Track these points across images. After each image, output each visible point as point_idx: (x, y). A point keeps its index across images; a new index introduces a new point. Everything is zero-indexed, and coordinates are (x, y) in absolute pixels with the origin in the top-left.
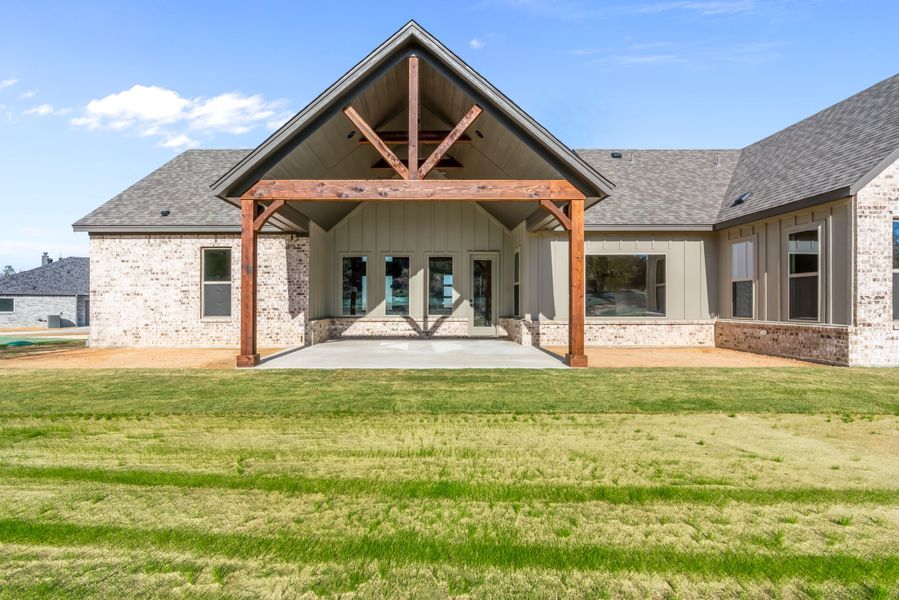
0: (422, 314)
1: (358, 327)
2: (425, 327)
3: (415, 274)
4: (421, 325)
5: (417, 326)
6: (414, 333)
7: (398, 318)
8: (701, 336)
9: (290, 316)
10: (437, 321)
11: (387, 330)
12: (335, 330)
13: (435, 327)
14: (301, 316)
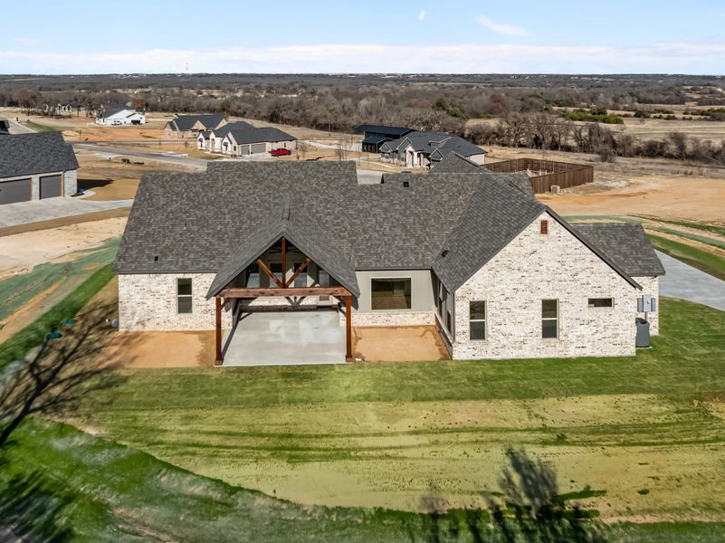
8: (428, 319)
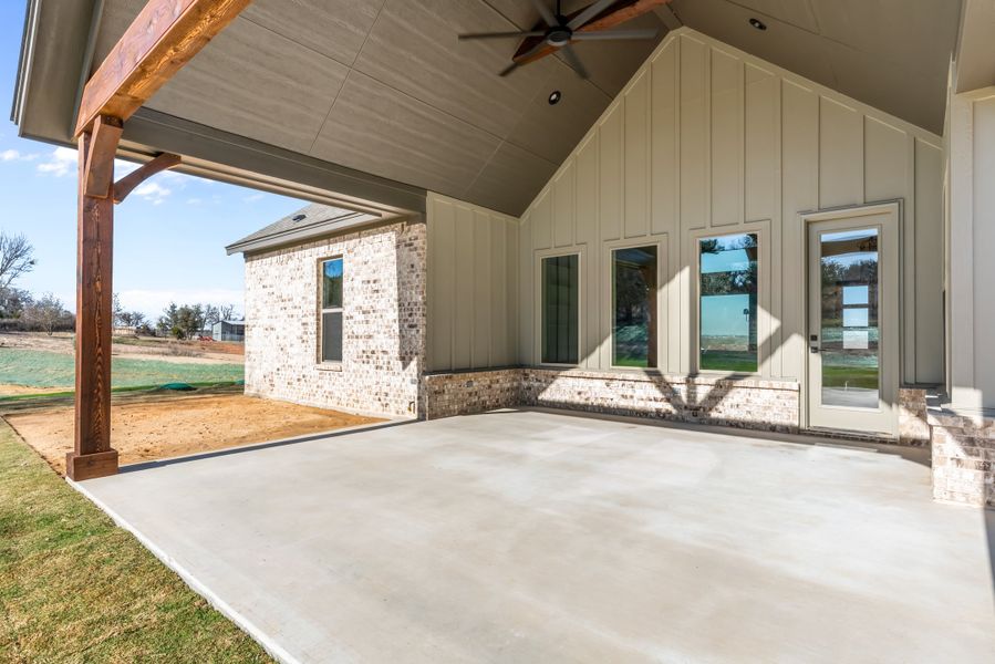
0: (686, 370)
1: (565, 387)
2: (691, 395)
3: (669, 279)
4: (683, 390)
5: (674, 392)
6: (666, 407)
7: (635, 372)
9: (400, 363)
10: (718, 385)
11: (613, 396)
12: (529, 388)
13: (715, 398)
14: (413, 365)
